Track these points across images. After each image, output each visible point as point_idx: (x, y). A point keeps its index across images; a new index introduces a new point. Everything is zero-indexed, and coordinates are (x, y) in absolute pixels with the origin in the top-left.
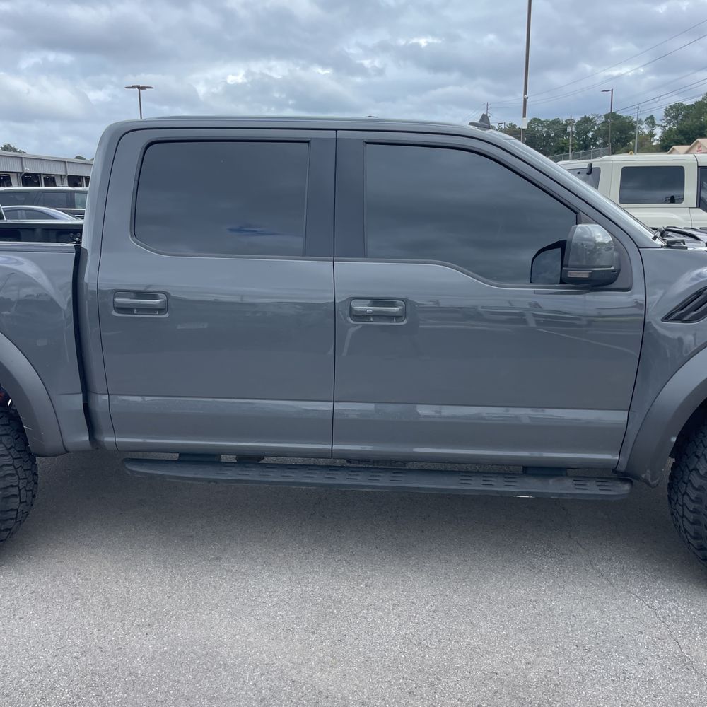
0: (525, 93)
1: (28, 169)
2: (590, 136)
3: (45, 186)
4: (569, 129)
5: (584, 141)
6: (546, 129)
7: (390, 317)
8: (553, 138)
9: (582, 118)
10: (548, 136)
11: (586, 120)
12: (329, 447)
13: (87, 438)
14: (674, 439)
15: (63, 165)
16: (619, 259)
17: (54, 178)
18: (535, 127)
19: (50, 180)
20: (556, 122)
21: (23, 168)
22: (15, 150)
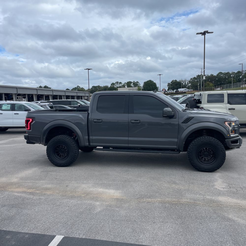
0: (204, 69)
1: (54, 94)
2: (241, 78)
3: (59, 99)
4: (232, 76)
5: (239, 79)
6: (224, 76)
7: (137, 123)
8: (227, 78)
9: (238, 72)
10: (225, 78)
11: (239, 72)
12: (128, 145)
13: (88, 144)
14: (184, 143)
15: (64, 92)
16: (174, 114)
17: (61, 96)
18: (220, 75)
19: (61, 97)
20: (228, 73)
21: (53, 93)
22: (51, 88)
